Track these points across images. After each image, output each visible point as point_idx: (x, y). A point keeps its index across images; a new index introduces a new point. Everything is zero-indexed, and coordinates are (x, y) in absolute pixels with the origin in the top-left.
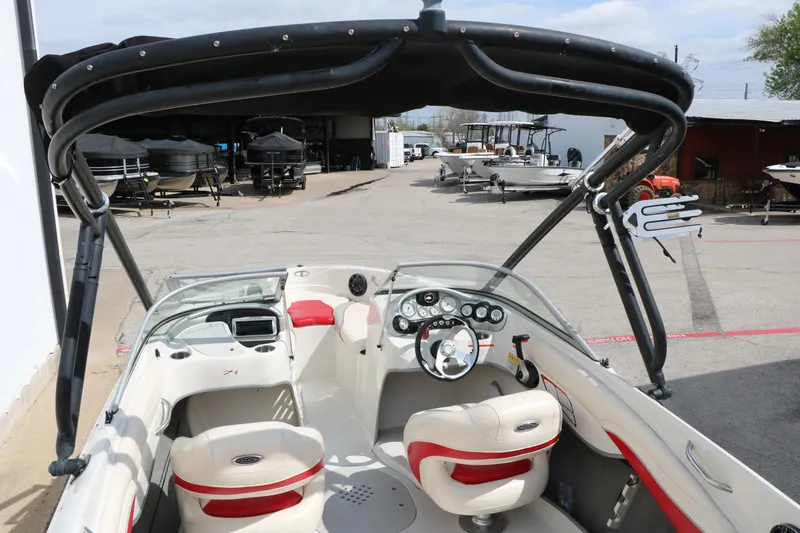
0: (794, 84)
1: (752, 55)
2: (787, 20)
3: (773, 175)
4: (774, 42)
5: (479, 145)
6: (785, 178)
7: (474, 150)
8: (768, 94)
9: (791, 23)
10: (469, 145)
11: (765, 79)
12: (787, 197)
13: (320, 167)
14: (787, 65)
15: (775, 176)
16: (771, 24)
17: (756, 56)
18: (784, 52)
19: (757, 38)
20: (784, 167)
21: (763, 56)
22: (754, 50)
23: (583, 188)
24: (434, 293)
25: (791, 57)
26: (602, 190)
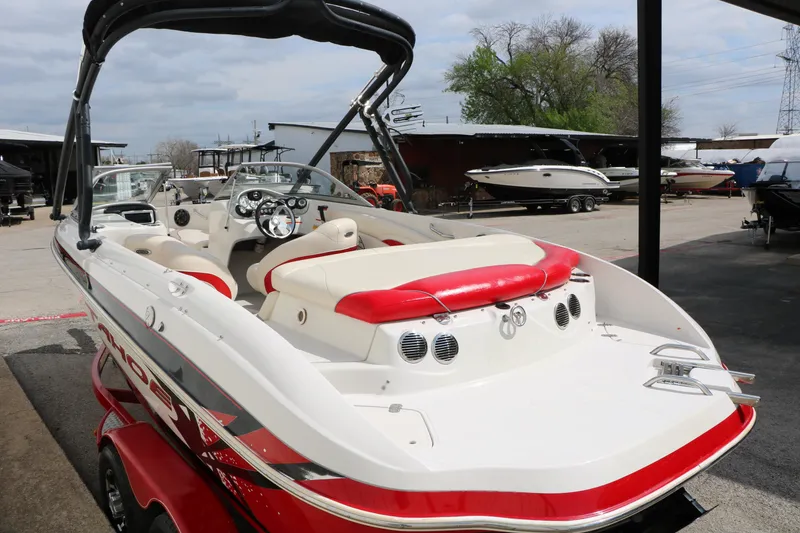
0: (484, 112)
1: (449, 87)
2: (473, 59)
3: (472, 177)
4: (465, 77)
5: (211, 170)
6: (482, 179)
7: (207, 174)
8: (464, 120)
9: (476, 62)
10: (201, 170)
11: (460, 108)
12: (485, 196)
13: (43, 200)
14: (476, 97)
15: (474, 177)
16: (461, 62)
17: (452, 88)
18: (473, 85)
19: (450, 73)
20: (480, 171)
21: (457, 88)
22: (450, 83)
23: (357, 105)
24: (259, 192)
25: (479, 90)
26: (368, 105)
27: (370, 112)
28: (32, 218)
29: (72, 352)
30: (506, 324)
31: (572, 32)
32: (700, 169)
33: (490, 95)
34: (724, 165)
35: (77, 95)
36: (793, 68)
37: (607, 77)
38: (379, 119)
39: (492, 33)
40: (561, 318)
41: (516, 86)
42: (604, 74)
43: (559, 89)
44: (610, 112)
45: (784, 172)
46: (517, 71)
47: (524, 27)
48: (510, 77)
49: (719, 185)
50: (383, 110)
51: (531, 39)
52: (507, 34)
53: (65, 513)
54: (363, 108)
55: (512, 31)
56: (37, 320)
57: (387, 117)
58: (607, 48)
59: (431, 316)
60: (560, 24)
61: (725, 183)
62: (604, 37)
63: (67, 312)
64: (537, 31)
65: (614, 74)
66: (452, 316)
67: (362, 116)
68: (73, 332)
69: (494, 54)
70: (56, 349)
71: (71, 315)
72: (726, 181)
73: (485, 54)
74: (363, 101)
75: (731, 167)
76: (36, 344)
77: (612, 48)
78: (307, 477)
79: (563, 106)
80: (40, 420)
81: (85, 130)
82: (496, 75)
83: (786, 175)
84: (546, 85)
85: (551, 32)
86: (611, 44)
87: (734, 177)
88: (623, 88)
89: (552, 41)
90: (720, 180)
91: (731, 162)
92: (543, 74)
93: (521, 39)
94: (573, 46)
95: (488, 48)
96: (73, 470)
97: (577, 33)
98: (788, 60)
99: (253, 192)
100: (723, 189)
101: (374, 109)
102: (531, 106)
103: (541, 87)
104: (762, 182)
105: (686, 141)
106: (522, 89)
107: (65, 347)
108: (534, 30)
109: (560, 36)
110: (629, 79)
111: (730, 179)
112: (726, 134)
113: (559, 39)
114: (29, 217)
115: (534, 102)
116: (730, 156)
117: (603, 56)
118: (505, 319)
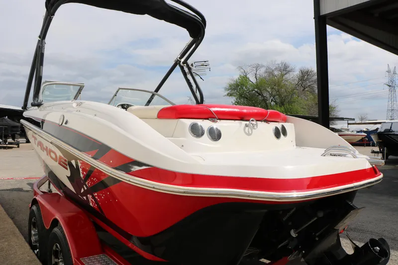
1: (226, 94)
2: (238, 81)
4: (234, 89)
9: (240, 82)
14: (240, 99)
16: (232, 82)
17: (228, 94)
18: (238, 94)
19: (227, 87)
21: (230, 95)
22: (227, 92)
23: (178, 60)
24: (127, 105)
25: (241, 96)
26: (182, 60)
27: (183, 63)
28: (18, 147)
29: (27, 191)
30: (247, 128)
31: (286, 69)
32: (349, 133)
33: (247, 98)
34: (361, 131)
35: (40, 37)
36: (392, 90)
37: (303, 90)
38: (188, 66)
39: (248, 70)
40: (277, 134)
41: (259, 94)
42: (302, 89)
43: (280, 96)
44: (305, 107)
45: (391, 127)
46: (260, 86)
47: (263, 66)
48: (256, 90)
49: (360, 141)
50: (189, 62)
51: (266, 72)
52: (255, 69)
53: (6, 243)
54: (180, 62)
55: (257, 67)
56: (12, 179)
57: (192, 65)
58: (303, 76)
59: (208, 119)
60: (281, 65)
61: (362, 140)
62: (301, 71)
63: (28, 177)
64: (269, 68)
65: (307, 89)
66: (218, 121)
67: (180, 66)
68: (29, 184)
69: (248, 78)
70: (20, 190)
71: (30, 178)
72: (363, 138)
73: (244, 79)
74: (181, 58)
75: (365, 132)
76: (9, 187)
77: (306, 77)
78: (132, 169)
79: (282, 104)
80: (4, 210)
81: (42, 51)
82: (249, 89)
83: (392, 129)
84: (273, 93)
85: (276, 69)
86: (305, 74)
87: (366, 137)
88: (311, 96)
89: (276, 73)
90: (360, 138)
91: (365, 130)
92: (272, 88)
93: (262, 72)
94: (287, 76)
95: (246, 76)
96: (16, 228)
97: (288, 69)
98: (390, 86)
99: (124, 104)
100: (362, 142)
101: (185, 62)
102: (266, 104)
103: (271, 95)
104: (380, 132)
105: (342, 119)
106: (262, 96)
107: (24, 189)
108: (268, 68)
109: (280, 70)
110: (314, 91)
111: (365, 138)
112: (362, 119)
113: (280, 72)
114: (17, 146)
115: (268, 102)
116: (364, 128)
117: (301, 80)
118: (246, 126)
